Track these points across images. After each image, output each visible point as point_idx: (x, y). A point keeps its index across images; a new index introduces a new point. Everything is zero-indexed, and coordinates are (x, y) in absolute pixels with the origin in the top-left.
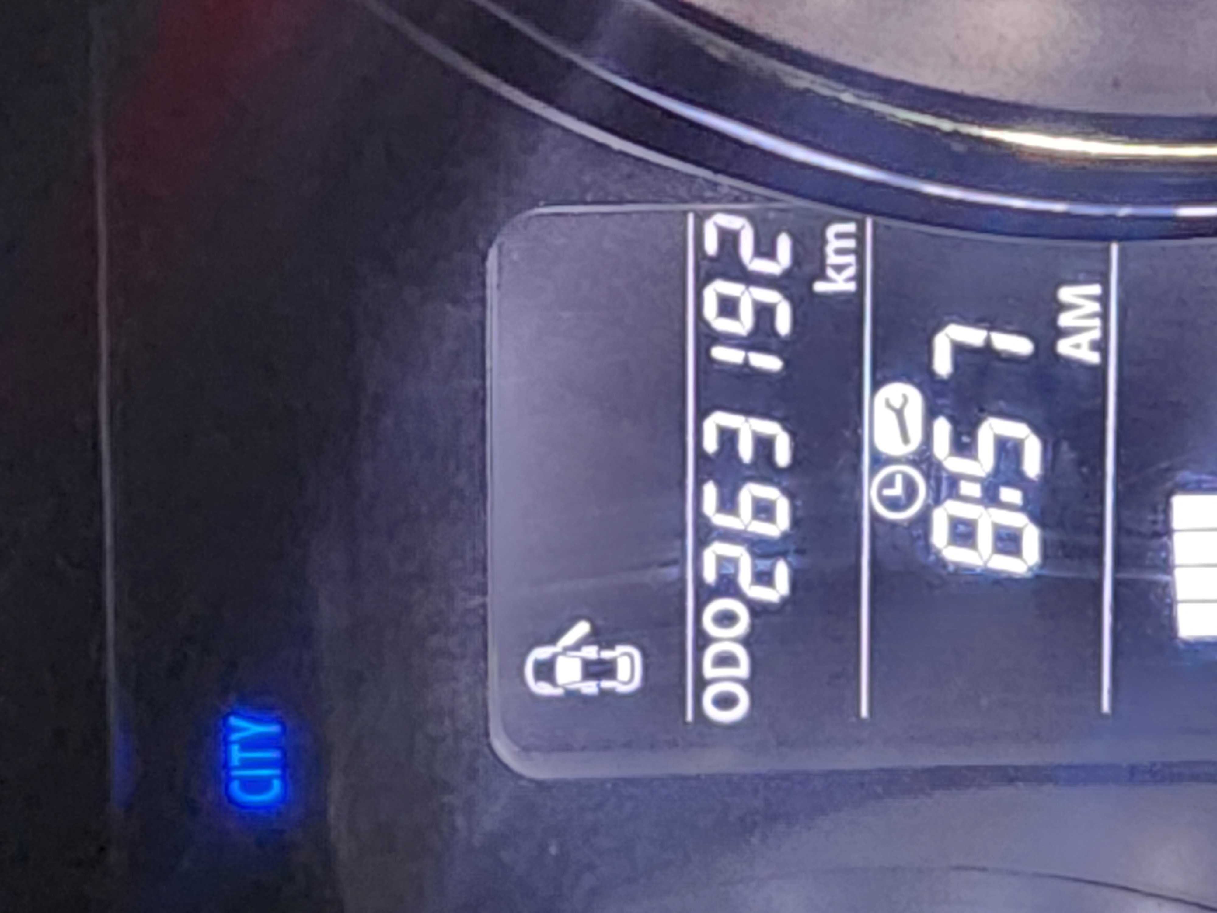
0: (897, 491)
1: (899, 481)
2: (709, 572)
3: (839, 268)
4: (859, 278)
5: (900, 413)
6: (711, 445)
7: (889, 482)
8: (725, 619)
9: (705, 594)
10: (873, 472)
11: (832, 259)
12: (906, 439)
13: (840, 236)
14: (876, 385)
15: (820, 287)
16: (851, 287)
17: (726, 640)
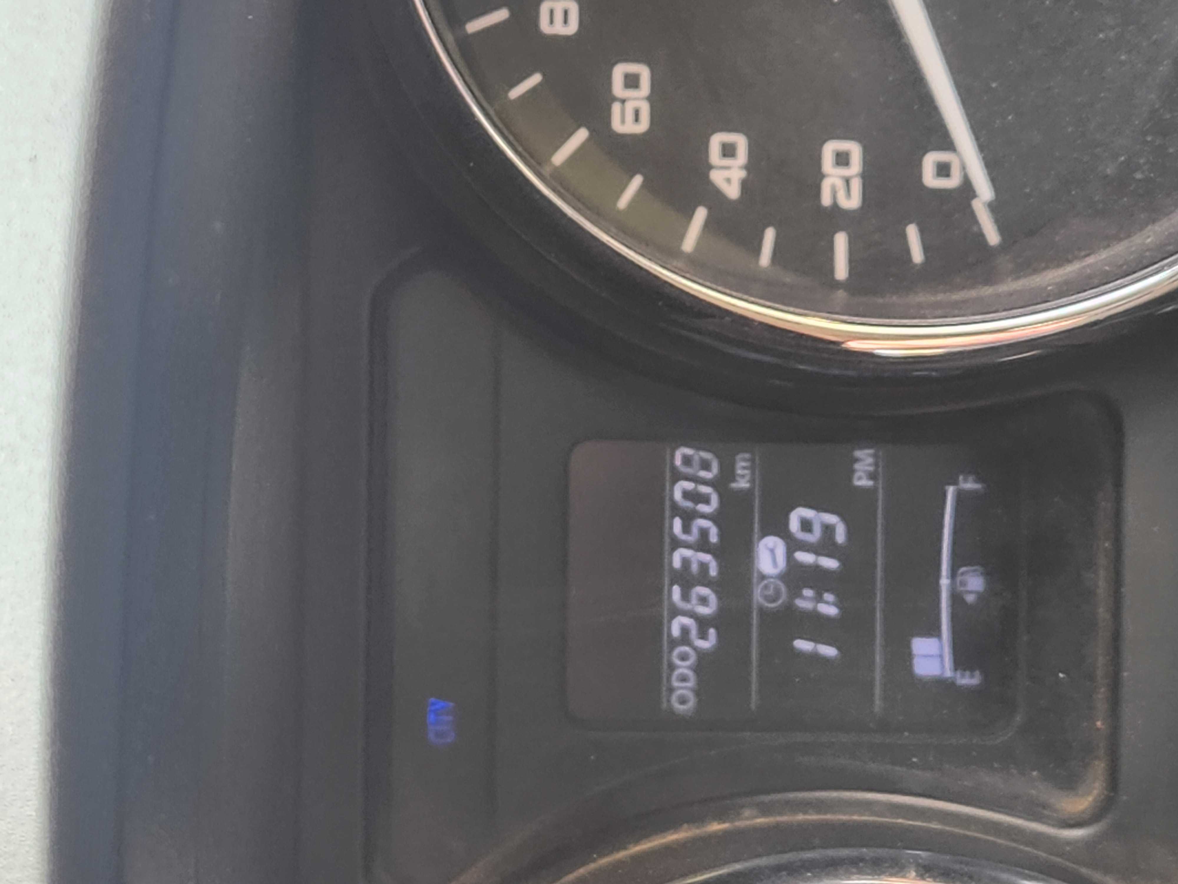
0: (771, 592)
1: (772, 587)
2: (676, 631)
3: (743, 476)
4: (752, 481)
5: (772, 551)
6: (677, 563)
7: (767, 588)
8: (684, 657)
9: (674, 643)
10: (759, 583)
11: (739, 472)
12: (776, 566)
13: (743, 460)
14: (761, 537)
15: (734, 485)
16: (747, 485)
17: (684, 668)
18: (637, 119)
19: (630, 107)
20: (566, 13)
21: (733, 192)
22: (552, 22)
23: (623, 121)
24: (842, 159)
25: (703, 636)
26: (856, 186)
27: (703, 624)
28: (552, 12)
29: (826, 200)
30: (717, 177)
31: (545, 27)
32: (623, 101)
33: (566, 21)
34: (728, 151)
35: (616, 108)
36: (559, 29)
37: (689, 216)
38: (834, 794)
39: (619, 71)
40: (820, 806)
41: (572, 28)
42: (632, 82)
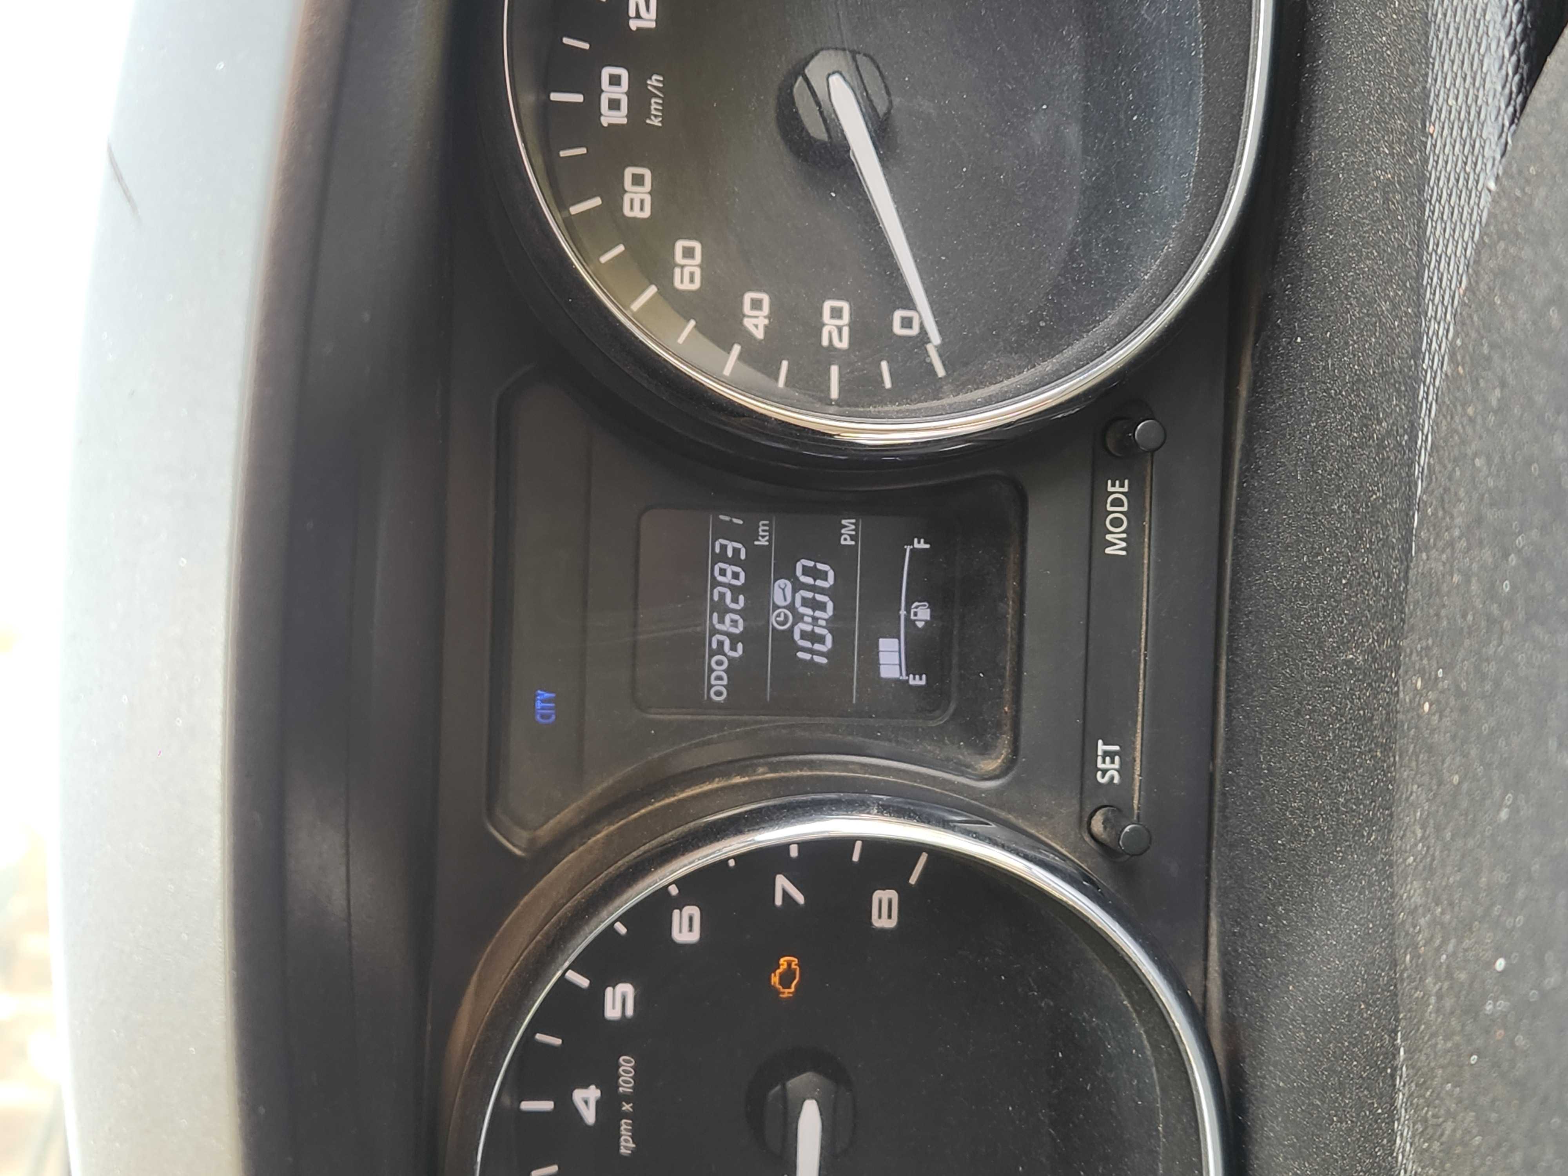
0: (782, 618)
1: (782, 615)
2: (714, 646)
3: (763, 537)
4: (769, 541)
5: (783, 590)
6: (716, 599)
7: (779, 615)
8: (719, 663)
9: (712, 654)
10: (774, 611)
11: (761, 533)
12: (785, 600)
13: (764, 525)
14: (775, 581)
16: (767, 543)
17: (719, 671)
18: (692, 280)
19: (687, 271)
20: (642, 202)
21: (759, 334)
22: (632, 208)
23: (682, 282)
24: (836, 313)
25: (733, 648)
26: (846, 331)
27: (734, 640)
28: (632, 201)
29: (825, 342)
30: (748, 323)
31: (627, 212)
32: (682, 267)
33: (642, 209)
34: (757, 305)
35: (677, 271)
36: (637, 213)
37: (729, 350)
38: (822, 757)
39: (680, 245)
40: (811, 765)
41: (647, 213)
42: (689, 253)
